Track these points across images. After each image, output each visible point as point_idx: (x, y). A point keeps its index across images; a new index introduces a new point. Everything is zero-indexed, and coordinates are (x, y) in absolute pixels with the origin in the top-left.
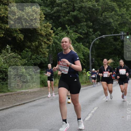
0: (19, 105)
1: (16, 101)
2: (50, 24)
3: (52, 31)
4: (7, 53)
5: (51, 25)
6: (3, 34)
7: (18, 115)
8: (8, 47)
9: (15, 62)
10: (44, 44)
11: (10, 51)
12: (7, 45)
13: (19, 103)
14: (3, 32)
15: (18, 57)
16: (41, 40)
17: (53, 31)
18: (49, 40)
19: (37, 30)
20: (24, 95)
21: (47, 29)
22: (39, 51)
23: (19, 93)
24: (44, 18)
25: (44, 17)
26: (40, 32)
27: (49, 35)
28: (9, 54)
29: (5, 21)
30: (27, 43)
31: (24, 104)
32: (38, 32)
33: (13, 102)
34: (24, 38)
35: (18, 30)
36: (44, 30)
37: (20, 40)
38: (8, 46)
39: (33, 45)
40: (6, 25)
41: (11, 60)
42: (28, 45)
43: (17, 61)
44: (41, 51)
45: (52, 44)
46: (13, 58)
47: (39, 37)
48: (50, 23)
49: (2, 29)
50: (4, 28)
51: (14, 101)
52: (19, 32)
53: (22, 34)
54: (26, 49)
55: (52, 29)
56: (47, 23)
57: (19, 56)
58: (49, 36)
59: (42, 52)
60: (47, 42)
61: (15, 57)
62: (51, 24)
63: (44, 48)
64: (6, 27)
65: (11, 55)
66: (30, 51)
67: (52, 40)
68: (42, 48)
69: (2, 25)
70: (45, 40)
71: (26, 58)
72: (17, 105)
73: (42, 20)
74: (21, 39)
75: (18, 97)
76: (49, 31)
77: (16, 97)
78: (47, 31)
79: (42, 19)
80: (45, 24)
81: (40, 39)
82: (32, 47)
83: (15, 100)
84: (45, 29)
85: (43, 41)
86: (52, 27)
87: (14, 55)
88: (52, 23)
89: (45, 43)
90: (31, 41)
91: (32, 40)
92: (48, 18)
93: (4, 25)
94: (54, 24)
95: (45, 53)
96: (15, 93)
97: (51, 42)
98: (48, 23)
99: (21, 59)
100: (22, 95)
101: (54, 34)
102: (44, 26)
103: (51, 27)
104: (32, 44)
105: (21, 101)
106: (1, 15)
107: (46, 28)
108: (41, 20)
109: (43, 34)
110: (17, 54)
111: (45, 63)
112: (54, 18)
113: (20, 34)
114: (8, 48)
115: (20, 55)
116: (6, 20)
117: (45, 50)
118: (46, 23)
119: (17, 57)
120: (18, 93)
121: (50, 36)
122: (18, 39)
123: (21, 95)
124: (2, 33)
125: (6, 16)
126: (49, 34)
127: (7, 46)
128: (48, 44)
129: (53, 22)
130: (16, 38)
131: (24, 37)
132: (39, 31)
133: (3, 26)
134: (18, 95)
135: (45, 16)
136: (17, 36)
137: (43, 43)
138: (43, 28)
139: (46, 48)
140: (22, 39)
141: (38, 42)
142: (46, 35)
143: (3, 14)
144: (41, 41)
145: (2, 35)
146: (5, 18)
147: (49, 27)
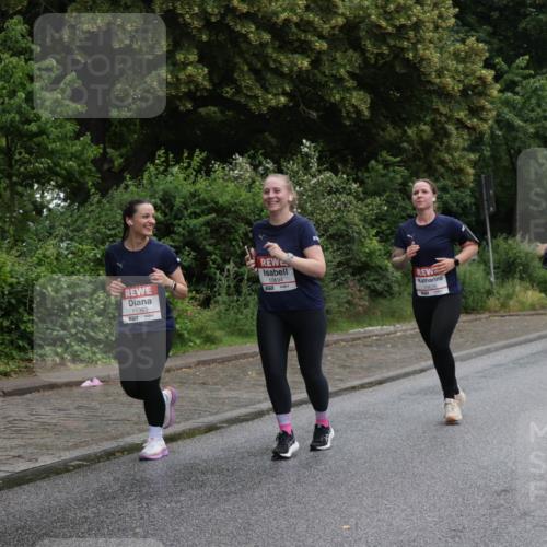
0: (363, 387)
1: (348, 370)
2: (481, 45)
3: (489, 74)
4: (306, 174)
5: (486, 48)
6: (284, 93)
7: (360, 427)
8: (306, 149)
9: (339, 209)
10: (457, 129)
11: (314, 166)
12: (304, 141)
13: (360, 378)
14: (287, 89)
15: (350, 189)
16: (441, 114)
17: (493, 73)
18: (475, 111)
19: (424, 74)
20: (378, 346)
21: (467, 68)
22: (434, 161)
23: (359, 339)
24: (453, 21)
25: (456, 16)
26: (438, 80)
27: (476, 91)
28: (314, 176)
29: (291, 43)
30: (384, 130)
31: (380, 382)
32: (429, 82)
33: (337, 374)
34: (371, 108)
35: (346, 77)
36: (456, 70)
37: (354, 116)
38: (307, 146)
39: (409, 137)
40: (296, 56)
41: (323, 201)
42: (388, 137)
43: (345, 206)
44: (442, 162)
45: (491, 128)
46: (330, 193)
47: (432, 101)
48: (478, 40)
49: (282, 75)
50: (291, 71)
51: (338, 370)
52: (350, 83)
53: (362, 93)
54: (384, 154)
55: (488, 64)
56: (468, 42)
57: (355, 186)
58: (475, 94)
59: (451, 164)
60: (469, 123)
61: (337, 190)
62: (485, 42)
63: (456, 149)
64: (296, 65)
65: (320, 183)
66: (399, 162)
67: (490, 110)
68: (449, 149)
69: (282, 57)
70: (462, 115)
71: (385, 191)
72: (353, 388)
73: (444, 29)
74: (358, 112)
75: (355, 355)
76: (478, 74)
77: (347, 356)
78: (467, 76)
79: (444, 25)
80: (459, 46)
81: (437, 111)
82: (405, 145)
83: (344, 367)
84: (461, 67)
85: (449, 118)
86: (487, 54)
87: (331, 183)
88: (488, 39)
89: (461, 124)
90: (401, 121)
91: (404, 116)
92: (471, 19)
93: (290, 55)
94: (496, 43)
95: (460, 171)
96: (340, 338)
97: (485, 121)
98: (473, 39)
99: (362, 195)
100: (371, 346)
101: (498, 86)
102: (456, 55)
103: (484, 58)
104: (405, 131)
105: (368, 369)
106: (277, 17)
107: (463, 61)
108: (440, 30)
109: (450, 88)
110: (345, 176)
111: (460, 211)
112: (495, 15)
113: (355, 94)
114: (307, 155)
115: (355, 181)
116: (295, 38)
117: (462, 157)
118: (463, 41)
119: (344, 188)
120: (354, 340)
121: (482, 94)
122: (348, 113)
123: (366, 346)
124: (280, 89)
125: (295, 19)
126: (476, 87)
127: (302, 144)
128: (472, 129)
129: (493, 34)
130: (341, 111)
131: (371, 104)
132: (434, 75)
133: (285, 61)
134: (352, 346)
135: (457, 10)
136: (343, 99)
137: (451, 128)
138: (452, 64)
139: (464, 149)
140: (366, 113)
141: (433, 123)
142: (464, 92)
143: (284, 10)
144: (444, 119)
145: (283, 99)
146: (294, 29)
147: (476, 54)
